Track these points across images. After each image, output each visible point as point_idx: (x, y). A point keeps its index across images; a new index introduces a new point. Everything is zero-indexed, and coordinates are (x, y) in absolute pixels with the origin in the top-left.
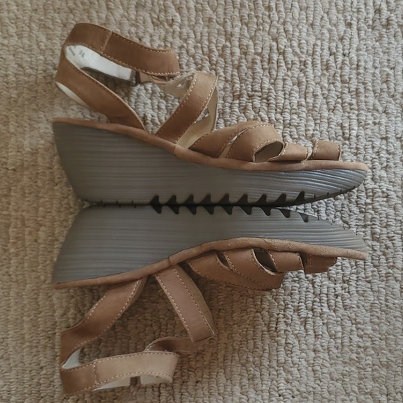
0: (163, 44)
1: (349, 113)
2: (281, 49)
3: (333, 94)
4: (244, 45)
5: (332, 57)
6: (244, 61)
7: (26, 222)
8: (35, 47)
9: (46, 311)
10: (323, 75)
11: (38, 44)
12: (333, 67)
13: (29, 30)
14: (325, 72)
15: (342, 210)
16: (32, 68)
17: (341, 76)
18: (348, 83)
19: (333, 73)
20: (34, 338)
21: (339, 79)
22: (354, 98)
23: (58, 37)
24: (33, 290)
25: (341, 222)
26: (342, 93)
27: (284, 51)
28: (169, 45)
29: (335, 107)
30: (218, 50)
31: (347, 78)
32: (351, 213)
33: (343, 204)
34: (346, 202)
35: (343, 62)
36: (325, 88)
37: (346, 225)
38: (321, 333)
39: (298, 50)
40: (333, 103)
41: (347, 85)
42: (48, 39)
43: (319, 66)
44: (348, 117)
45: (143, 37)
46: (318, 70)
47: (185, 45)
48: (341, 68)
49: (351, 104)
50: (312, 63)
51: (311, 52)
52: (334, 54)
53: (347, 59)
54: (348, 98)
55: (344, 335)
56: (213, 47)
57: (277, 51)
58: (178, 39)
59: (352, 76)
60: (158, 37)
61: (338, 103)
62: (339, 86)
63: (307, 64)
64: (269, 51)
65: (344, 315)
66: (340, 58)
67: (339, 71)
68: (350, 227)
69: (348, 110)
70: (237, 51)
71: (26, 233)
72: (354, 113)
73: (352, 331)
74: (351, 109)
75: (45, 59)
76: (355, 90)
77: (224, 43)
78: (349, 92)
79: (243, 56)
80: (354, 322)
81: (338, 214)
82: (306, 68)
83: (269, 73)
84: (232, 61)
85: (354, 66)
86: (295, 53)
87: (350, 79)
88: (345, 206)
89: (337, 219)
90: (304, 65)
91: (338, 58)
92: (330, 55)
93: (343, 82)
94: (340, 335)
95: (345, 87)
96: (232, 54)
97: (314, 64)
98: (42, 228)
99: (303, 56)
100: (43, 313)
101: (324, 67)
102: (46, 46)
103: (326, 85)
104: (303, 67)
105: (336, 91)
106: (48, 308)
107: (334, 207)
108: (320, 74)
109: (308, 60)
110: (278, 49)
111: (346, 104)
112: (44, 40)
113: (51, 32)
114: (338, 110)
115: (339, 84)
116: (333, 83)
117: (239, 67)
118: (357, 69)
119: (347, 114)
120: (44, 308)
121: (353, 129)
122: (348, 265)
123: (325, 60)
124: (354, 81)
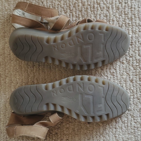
0: (51, 4)
1: (128, 27)
2: (98, 2)
3: (121, 19)
4: (83, 2)
5: (120, 4)
6: (83, 8)
7: (1, 76)
8: (4, 8)
9: (9, 110)
10: (116, 12)
11: (5, 8)
12: (121, 8)
13: (1, 2)
14: (117, 11)
15: (126, 69)
16: (3, 17)
17: (124, 12)
18: (127, 15)
19: (121, 11)
20: (4, 120)
21: (123, 13)
22: (130, 21)
23: (12, 4)
24: (4, 102)
25: (126, 74)
26: (125, 19)
27: (100, 3)
28: (54, 4)
29: (122, 25)
30: (73, 5)
31: (127, 13)
32: (130, 70)
33: (126, 66)
34: (128, 65)
35: (125, 6)
36: (118, 17)
37: (128, 75)
38: (118, 121)
39: (105, 2)
40: (121, 24)
41: (127, 16)
42: (9, 5)
43: (115, 8)
44: (128, 29)
45: (43, 2)
46: (114, 10)
47: (60, 3)
48: (124, 9)
49: (129, 24)
50: (112, 7)
51: (111, 3)
52: (121, 3)
53: (127, 4)
54: (127, 21)
55: (128, 122)
56: (71, 3)
57: (96, 3)
58: (57, 1)
59: (129, 12)
60: (49, 1)
61: (123, 23)
62: (124, 16)
63: (110, 8)
64: (93, 4)
65: (128, 113)
66: (124, 4)
67: (123, 10)
68: (130, 76)
69: (128, 26)
70: (80, 4)
71: (2, 80)
72: (130, 28)
73: (131, 120)
74: (129, 26)
75: (8, 13)
76: (130, 17)
77: (75, 2)
78: (128, 19)
79: (83, 6)
80: (132, 116)
81: (125, 70)
82: (109, 9)
83: (94, 12)
84: (79, 9)
85: (130, 7)
86: (104, 4)
87: (128, 13)
88: (127, 67)
89: (124, 72)
90: (108, 8)
91: (123, 4)
92: (120, 3)
93: (125, 14)
94: (126, 122)
95: (126, 16)
96: (78, 6)
97: (112, 8)
98: (7, 78)
99: (108, 5)
100: (8, 111)
101: (117, 9)
102: (8, 8)
103: (118, 16)
104: (108, 9)
105: (122, 18)
106: (9, 109)
107: (122, 67)
108: (115, 11)
109: (110, 6)
110: (97, 2)
111: (127, 24)
112: (7, 6)
113: (10, 3)
114: (123, 26)
115: (123, 15)
116: (121, 15)
117: (81, 11)
118: (131, 9)
119: (127, 28)
120: (8, 109)
121: (130, 34)
122: (129, 92)
123: (117, 6)
124: (130, 14)
